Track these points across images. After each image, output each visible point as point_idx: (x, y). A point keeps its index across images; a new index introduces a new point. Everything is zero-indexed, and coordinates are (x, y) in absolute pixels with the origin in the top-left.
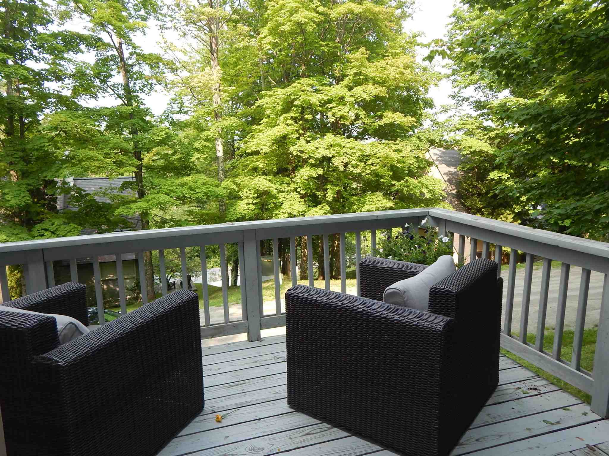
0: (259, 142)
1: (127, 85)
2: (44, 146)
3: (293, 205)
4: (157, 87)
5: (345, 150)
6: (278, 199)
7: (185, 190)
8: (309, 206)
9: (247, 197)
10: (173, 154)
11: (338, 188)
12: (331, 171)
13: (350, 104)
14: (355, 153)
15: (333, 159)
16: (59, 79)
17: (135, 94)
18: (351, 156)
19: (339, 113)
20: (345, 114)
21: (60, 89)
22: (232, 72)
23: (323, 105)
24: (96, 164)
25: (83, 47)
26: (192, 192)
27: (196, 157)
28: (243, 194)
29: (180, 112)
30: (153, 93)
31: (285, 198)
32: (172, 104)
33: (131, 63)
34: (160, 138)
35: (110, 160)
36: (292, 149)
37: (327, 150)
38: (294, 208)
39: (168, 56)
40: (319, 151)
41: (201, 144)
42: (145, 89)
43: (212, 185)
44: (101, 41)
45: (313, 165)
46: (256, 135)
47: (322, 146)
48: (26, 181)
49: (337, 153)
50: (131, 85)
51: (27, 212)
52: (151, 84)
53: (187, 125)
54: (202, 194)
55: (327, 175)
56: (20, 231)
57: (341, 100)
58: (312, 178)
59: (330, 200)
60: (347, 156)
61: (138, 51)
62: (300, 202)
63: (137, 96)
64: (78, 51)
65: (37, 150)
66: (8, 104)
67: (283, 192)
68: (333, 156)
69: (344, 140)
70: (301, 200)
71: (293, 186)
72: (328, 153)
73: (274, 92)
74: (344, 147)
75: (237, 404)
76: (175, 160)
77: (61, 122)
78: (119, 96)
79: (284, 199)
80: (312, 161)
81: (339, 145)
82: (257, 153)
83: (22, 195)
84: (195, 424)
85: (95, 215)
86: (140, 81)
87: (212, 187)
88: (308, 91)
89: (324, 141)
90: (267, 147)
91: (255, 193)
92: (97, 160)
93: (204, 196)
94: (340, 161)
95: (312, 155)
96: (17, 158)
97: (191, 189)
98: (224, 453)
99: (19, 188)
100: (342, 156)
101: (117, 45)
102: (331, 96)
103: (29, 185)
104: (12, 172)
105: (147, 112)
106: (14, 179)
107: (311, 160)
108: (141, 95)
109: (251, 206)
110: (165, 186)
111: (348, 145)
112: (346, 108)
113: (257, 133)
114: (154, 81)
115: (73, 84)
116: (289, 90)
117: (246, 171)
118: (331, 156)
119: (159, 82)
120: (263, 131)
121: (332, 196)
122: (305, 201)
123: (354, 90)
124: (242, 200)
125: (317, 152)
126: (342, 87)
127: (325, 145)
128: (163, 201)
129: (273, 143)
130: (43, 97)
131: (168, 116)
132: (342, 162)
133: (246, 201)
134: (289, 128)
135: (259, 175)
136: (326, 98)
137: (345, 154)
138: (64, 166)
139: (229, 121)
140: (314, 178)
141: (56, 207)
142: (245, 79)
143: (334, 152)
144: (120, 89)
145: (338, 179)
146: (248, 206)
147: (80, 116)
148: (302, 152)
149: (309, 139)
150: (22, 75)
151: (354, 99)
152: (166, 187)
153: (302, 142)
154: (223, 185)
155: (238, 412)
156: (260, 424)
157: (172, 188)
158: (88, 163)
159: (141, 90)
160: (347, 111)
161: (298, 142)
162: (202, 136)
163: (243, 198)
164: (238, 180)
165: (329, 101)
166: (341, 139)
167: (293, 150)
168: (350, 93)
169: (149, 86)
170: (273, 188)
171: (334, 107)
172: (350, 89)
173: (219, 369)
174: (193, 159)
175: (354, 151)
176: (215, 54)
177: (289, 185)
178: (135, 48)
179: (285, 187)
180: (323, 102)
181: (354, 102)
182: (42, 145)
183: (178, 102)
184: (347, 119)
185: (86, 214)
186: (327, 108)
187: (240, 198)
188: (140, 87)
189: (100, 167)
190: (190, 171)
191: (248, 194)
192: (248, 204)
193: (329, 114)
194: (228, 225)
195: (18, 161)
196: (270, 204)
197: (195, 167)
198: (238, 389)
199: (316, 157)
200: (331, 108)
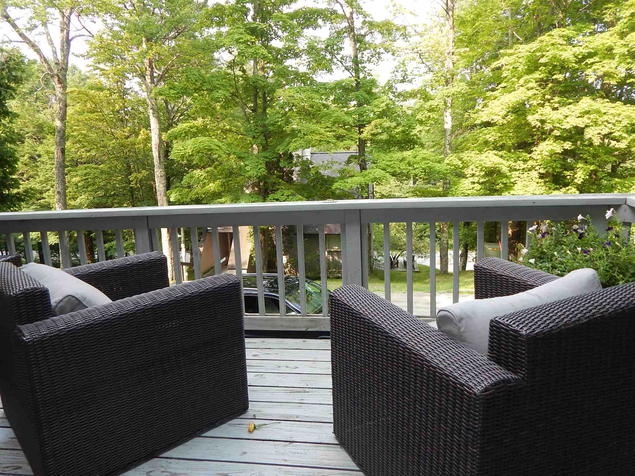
0: (491, 110)
1: (356, 57)
2: (278, 121)
3: (527, 186)
4: (385, 56)
5: (605, 118)
6: (509, 179)
7: (403, 166)
8: (550, 189)
9: (473, 175)
10: (395, 128)
11: (592, 168)
12: (586, 146)
13: (620, 56)
14: (620, 122)
15: (586, 130)
16: (296, 55)
17: (363, 65)
18: (614, 125)
19: (603, 69)
20: (612, 70)
21: (297, 66)
22: (469, 30)
23: (580, 61)
24: (317, 137)
25: (320, 21)
26: (411, 168)
27: (418, 130)
28: (468, 172)
29: (403, 81)
30: (380, 62)
31: (519, 177)
32: (395, 73)
33: (363, 33)
34: (380, 110)
35: (331, 133)
36: (530, 118)
37: (580, 119)
38: (527, 189)
39: (398, 21)
40: (568, 119)
41: (424, 116)
42: (374, 59)
43: (432, 161)
44: (337, 13)
45: (557, 138)
46: (490, 104)
47: (573, 113)
48: (264, 154)
49: (592, 122)
50: (359, 56)
51: (265, 183)
52: (379, 53)
53: (413, 95)
54: (420, 169)
55: (579, 149)
56: (257, 199)
57: (609, 52)
58: (556, 153)
59: (579, 183)
60: (608, 125)
61: (368, 19)
62: (538, 183)
63: (365, 67)
64: (316, 27)
65: (273, 125)
66: (254, 82)
67: (516, 170)
68: (587, 126)
69: (606, 104)
70: (540, 180)
71: (530, 163)
72: (580, 123)
73: (516, 49)
74: (605, 113)
75: (283, 416)
76: (397, 133)
77: (289, 96)
78: (347, 69)
79: (517, 179)
80: (557, 133)
81: (598, 112)
82: (487, 124)
83: (259, 167)
84: (228, 427)
85: (321, 188)
86: (368, 51)
87: (431, 163)
88: (559, 44)
89: (578, 107)
90: (500, 117)
91: (481, 170)
92: (319, 134)
93: (422, 172)
94: (596, 132)
95: (558, 125)
96: (257, 132)
97: (409, 164)
98: (227, 472)
99: (257, 160)
100: (600, 125)
101: (348, 15)
102: (593, 48)
103: (266, 158)
104: (254, 146)
105: (373, 83)
106: (255, 152)
107: (555, 131)
108: (369, 66)
109: (476, 185)
110: (384, 160)
111: (612, 111)
112: (614, 62)
113: (492, 100)
114: (382, 50)
115: (308, 60)
116: (534, 45)
117: (475, 145)
118: (583, 126)
119: (387, 50)
120: (498, 98)
121: (583, 177)
122: (545, 182)
123: (629, 36)
124: (467, 178)
125: (565, 121)
126: (611, 35)
127: (577, 113)
128: (378, 177)
129: (508, 112)
130: (283, 73)
131: (392, 86)
132: (599, 134)
133: (471, 179)
134: (530, 93)
135: (490, 150)
136: (585, 51)
137: (606, 123)
138: (293, 140)
139: (456, 87)
140: (558, 153)
141: (293, 179)
142: (486, 38)
143: (589, 121)
144: (348, 61)
145: (595, 156)
146: (473, 186)
147: (308, 91)
148: (543, 122)
149: (556, 105)
150: (262, 54)
151: (626, 49)
152: (384, 162)
153: (547, 109)
154: (446, 161)
155: (278, 426)
156: (291, 448)
157: (389, 163)
158: (310, 137)
159: (369, 61)
160: (615, 66)
161: (540, 110)
162: (426, 106)
163: (468, 176)
164: (465, 155)
165: (591, 55)
166: (603, 103)
167: (533, 119)
168: (622, 42)
169: (377, 55)
170: (504, 166)
171: (596, 62)
172: (622, 35)
173: (296, 368)
174: (415, 132)
175: (620, 119)
176: (450, 13)
177: (525, 161)
178: (365, 16)
179: (520, 165)
180: (580, 57)
181: (626, 53)
182: (277, 120)
183: (401, 69)
184: (613, 77)
185: (314, 187)
186: (587, 64)
187: (464, 176)
188: (368, 57)
189: (320, 141)
190: (414, 145)
191: (473, 172)
192: (474, 183)
193: (589, 71)
194: (329, 202)
195: (259, 135)
196: (498, 184)
197: (418, 141)
198: (297, 397)
199: (563, 127)
200: (593, 63)
